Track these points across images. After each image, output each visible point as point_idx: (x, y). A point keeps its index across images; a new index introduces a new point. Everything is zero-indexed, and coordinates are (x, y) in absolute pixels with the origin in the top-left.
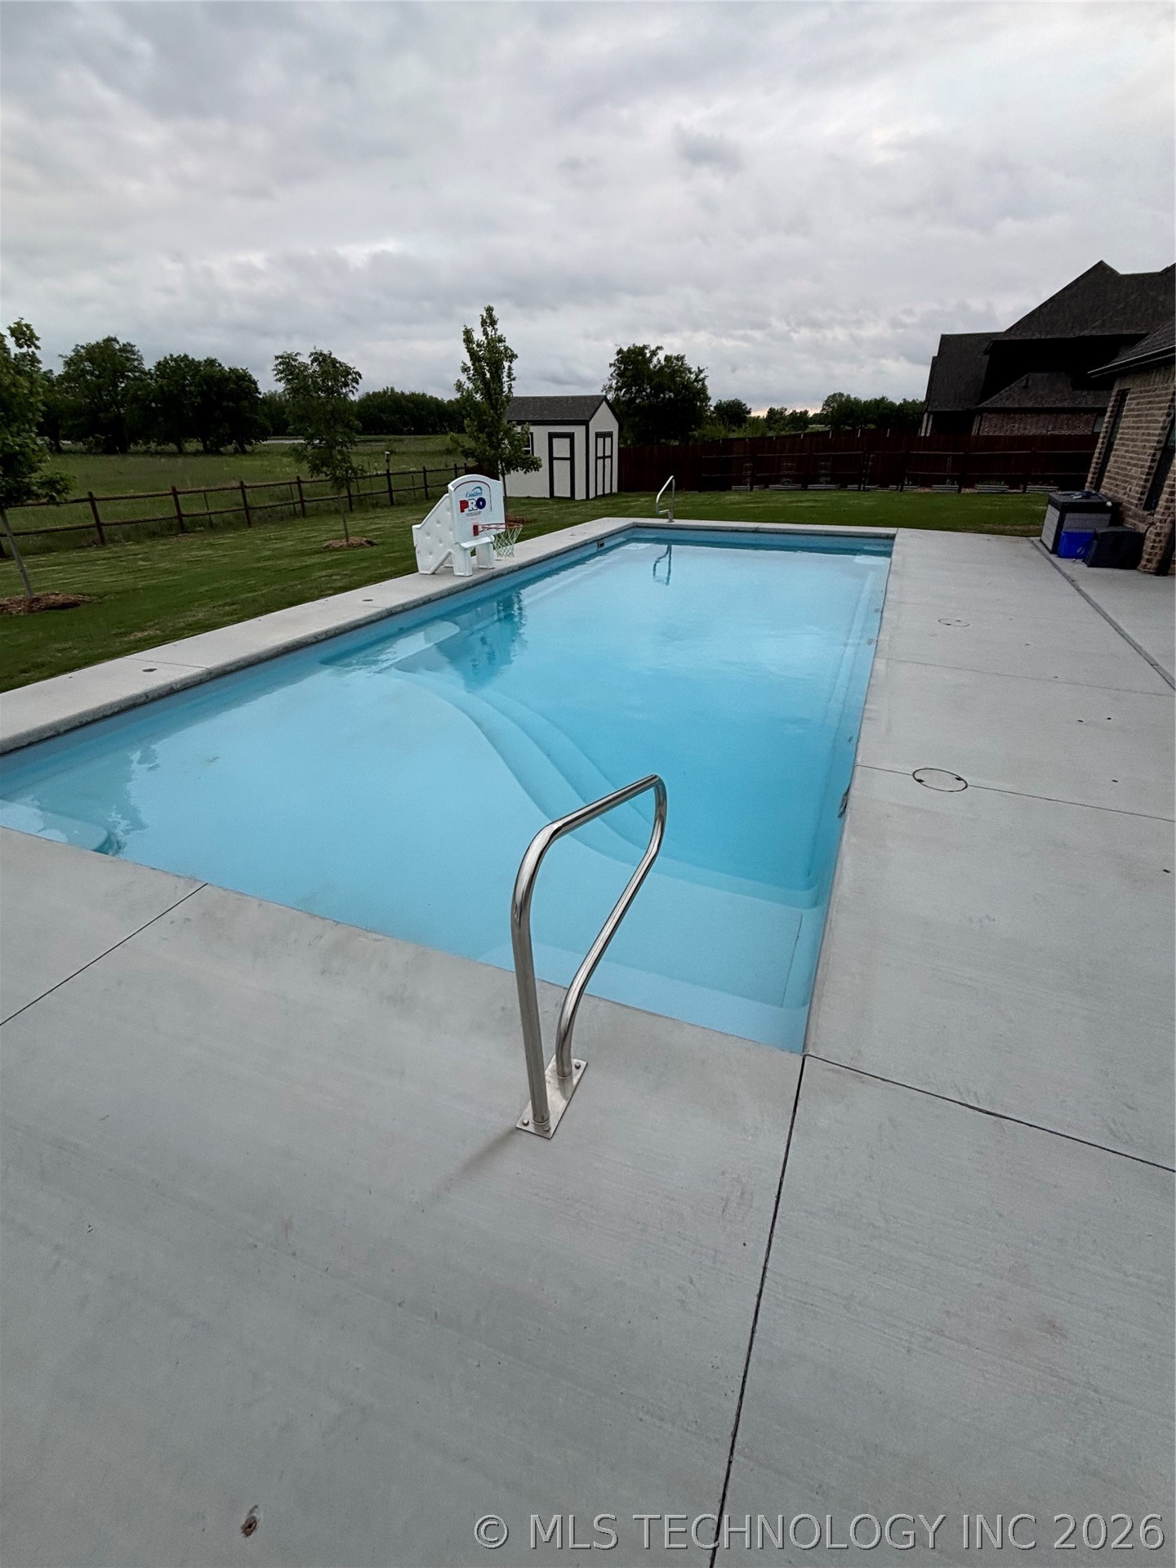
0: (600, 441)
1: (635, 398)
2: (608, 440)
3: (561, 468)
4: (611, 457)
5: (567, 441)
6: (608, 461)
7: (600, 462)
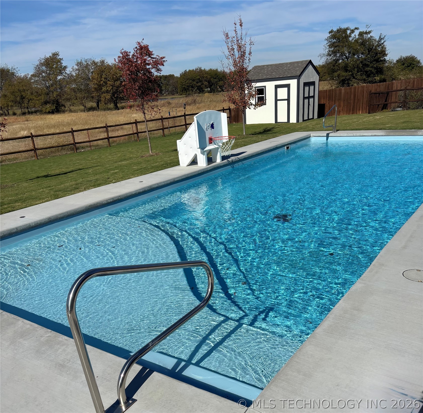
0: (307, 88)
1: (338, 60)
2: (312, 88)
3: (282, 106)
4: (313, 97)
5: (286, 89)
6: (311, 100)
7: (306, 101)
